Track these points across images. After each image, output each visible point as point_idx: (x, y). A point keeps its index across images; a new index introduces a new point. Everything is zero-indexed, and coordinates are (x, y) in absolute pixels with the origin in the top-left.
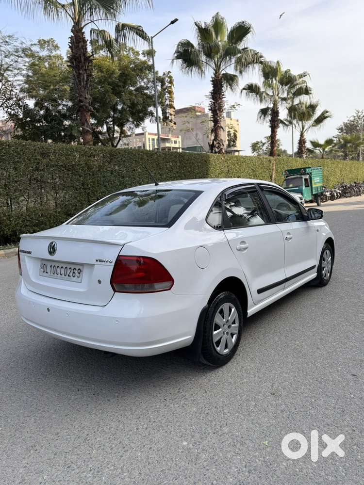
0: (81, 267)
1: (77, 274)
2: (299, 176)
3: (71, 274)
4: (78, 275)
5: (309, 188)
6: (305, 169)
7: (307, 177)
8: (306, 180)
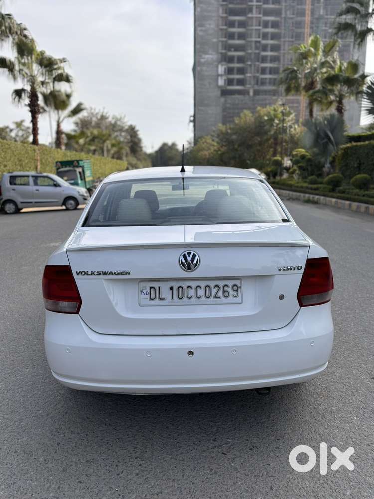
0: (238, 283)
1: (231, 292)
2: (71, 168)
3: (220, 294)
4: (235, 293)
5: (83, 181)
6: (78, 161)
7: (80, 170)
8: (80, 173)
